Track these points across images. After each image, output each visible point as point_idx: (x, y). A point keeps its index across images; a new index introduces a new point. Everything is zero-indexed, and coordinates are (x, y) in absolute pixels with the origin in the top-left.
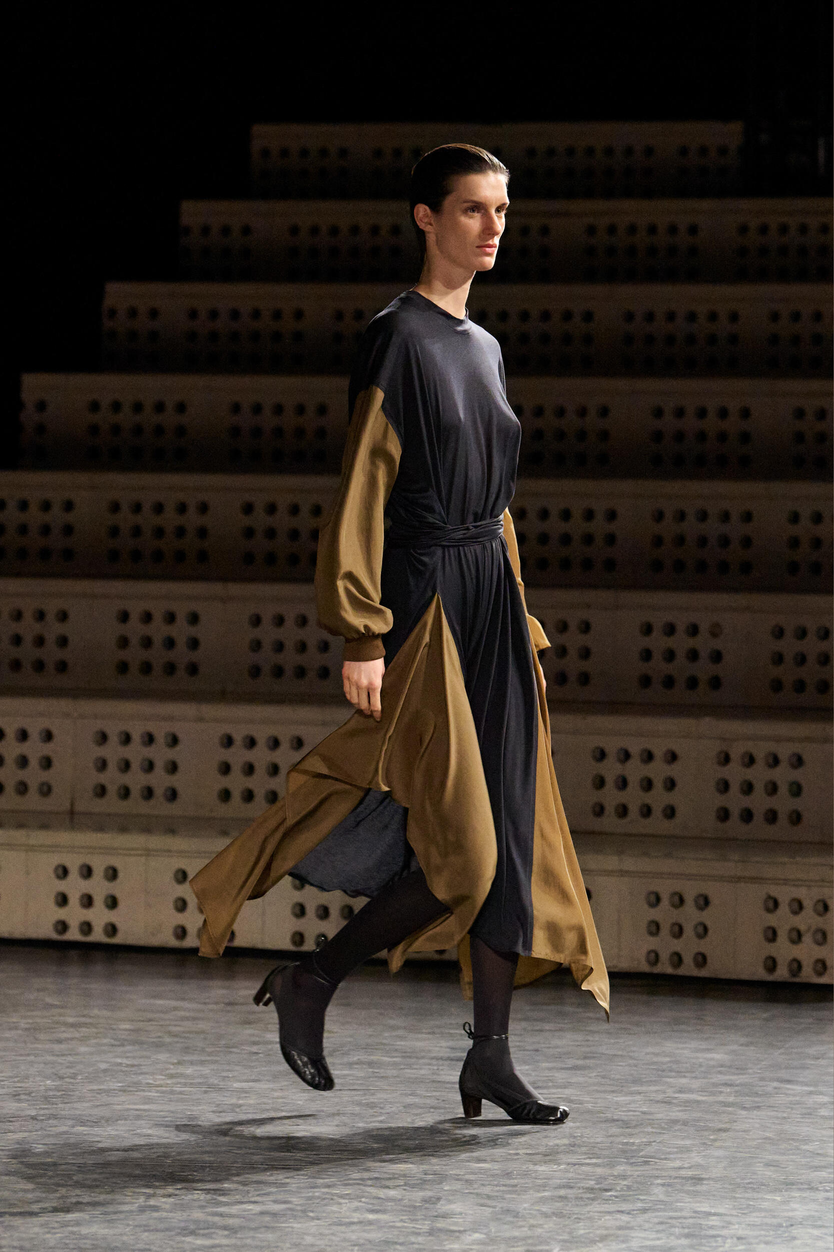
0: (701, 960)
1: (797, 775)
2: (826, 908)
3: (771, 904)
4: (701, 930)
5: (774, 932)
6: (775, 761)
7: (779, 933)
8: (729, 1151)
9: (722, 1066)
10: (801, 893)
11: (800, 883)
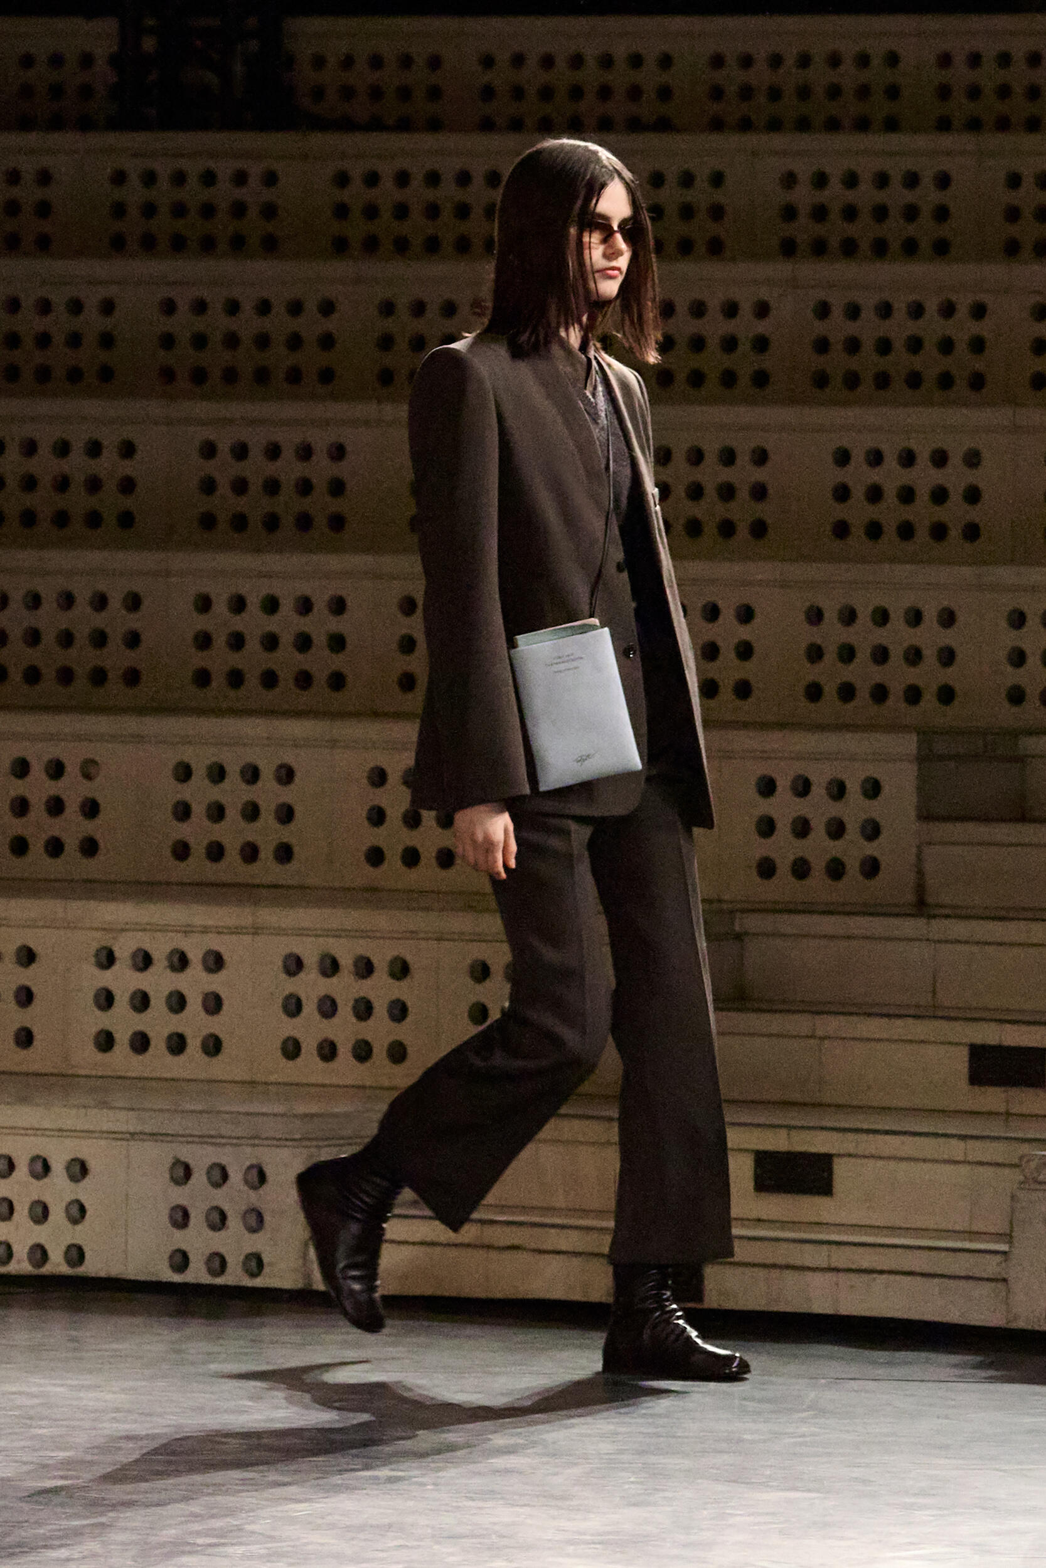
0: (76, 1254)
1: (215, 983)
2: (262, 1177)
3: (180, 1172)
4: (75, 1211)
5: (186, 1215)
6: (180, 962)
7: (192, 1214)
8: (140, 1534)
9: (117, 1410)
10: (225, 1156)
11: (223, 1141)
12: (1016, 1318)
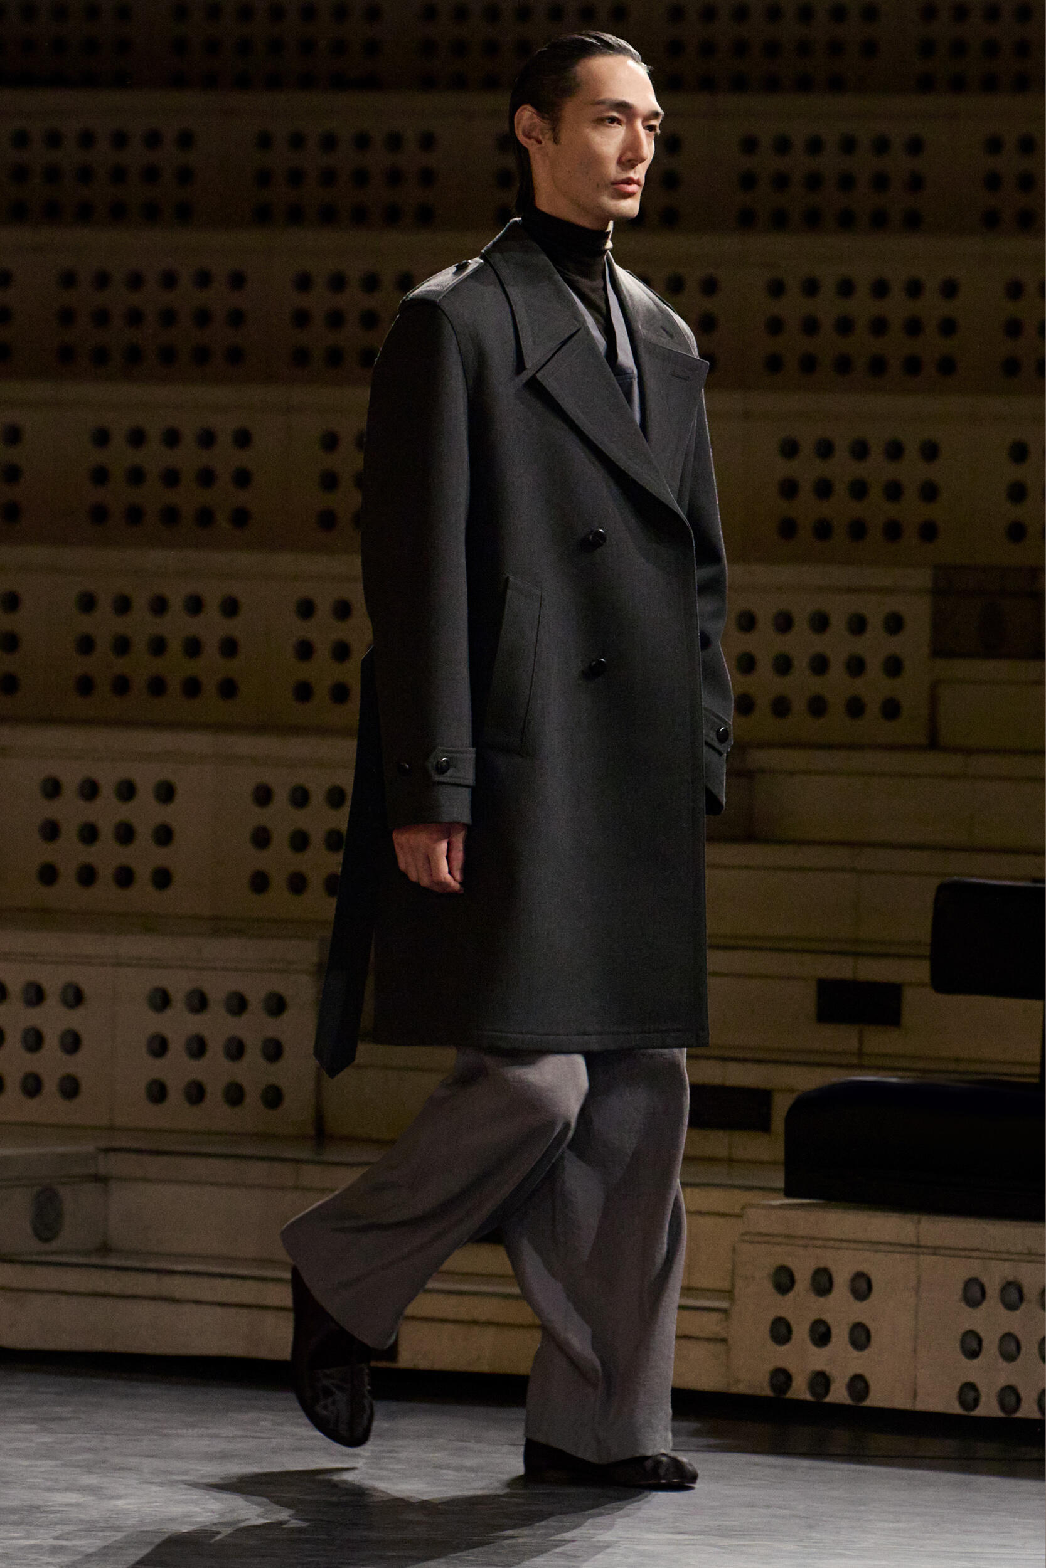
12: (738, 1381)
